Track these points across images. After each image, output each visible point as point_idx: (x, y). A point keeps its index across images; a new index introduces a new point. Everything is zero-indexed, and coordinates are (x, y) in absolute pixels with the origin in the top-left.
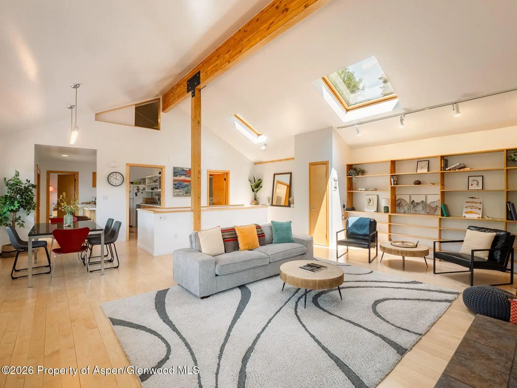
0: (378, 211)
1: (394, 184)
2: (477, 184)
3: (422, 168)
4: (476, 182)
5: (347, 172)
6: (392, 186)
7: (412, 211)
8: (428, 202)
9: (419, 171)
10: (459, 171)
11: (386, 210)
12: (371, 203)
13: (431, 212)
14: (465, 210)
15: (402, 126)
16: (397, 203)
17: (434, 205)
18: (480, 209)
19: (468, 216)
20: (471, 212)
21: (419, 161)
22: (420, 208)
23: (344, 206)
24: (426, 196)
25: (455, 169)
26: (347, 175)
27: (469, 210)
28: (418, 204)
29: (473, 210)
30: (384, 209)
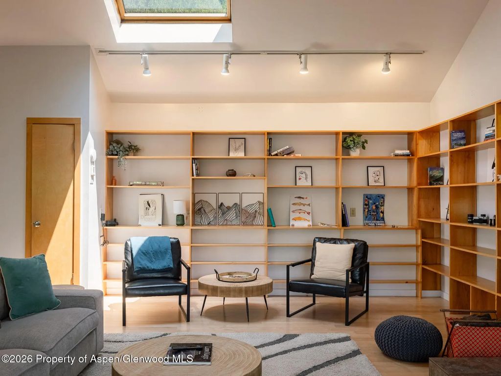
0: (164, 223)
1: (198, 175)
2: (306, 178)
3: (236, 150)
4: (304, 175)
5: (108, 148)
6: (195, 177)
7: (221, 221)
8: (244, 205)
9: (232, 155)
10: (288, 157)
11: (181, 221)
12: (152, 209)
13: (249, 221)
14: (293, 216)
15: (226, 74)
16: (197, 207)
17: (251, 210)
18: (309, 213)
19: (298, 224)
20: (299, 219)
21: (232, 137)
22: (232, 215)
23: (103, 217)
24: (241, 195)
25: (282, 154)
26: (108, 154)
27: (297, 215)
28: (229, 208)
29: (302, 215)
30: (177, 220)
